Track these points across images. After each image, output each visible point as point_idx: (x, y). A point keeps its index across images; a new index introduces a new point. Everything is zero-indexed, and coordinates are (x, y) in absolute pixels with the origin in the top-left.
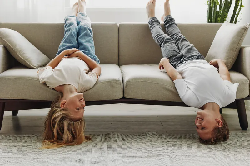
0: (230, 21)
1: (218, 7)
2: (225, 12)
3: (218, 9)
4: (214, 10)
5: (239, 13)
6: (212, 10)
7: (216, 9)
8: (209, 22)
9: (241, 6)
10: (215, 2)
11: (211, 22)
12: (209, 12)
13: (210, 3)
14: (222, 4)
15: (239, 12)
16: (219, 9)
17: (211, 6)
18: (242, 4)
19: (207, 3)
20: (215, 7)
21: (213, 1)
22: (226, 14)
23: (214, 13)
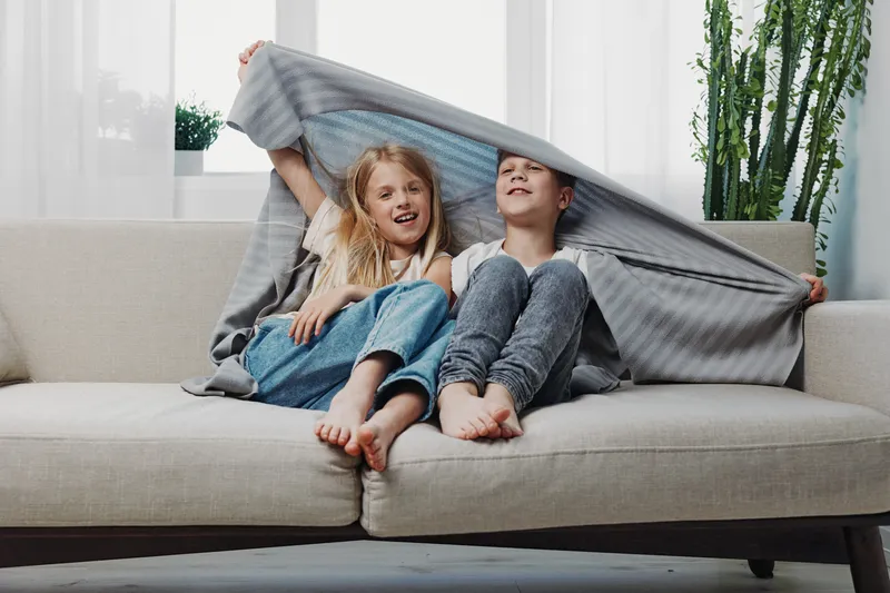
1: (744, 164)
2: (775, 182)
3: (744, 176)
4: (730, 178)
5: (824, 189)
6: (722, 179)
7: (739, 175)
8: (712, 219)
9: (834, 163)
10: (734, 147)
11: (720, 218)
12: (713, 186)
13: (716, 153)
14: (760, 151)
15: (826, 185)
16: (748, 176)
17: (718, 161)
18: (838, 156)
19: (702, 155)
20: (735, 166)
21: (726, 142)
22: (776, 188)
23: (729, 188)
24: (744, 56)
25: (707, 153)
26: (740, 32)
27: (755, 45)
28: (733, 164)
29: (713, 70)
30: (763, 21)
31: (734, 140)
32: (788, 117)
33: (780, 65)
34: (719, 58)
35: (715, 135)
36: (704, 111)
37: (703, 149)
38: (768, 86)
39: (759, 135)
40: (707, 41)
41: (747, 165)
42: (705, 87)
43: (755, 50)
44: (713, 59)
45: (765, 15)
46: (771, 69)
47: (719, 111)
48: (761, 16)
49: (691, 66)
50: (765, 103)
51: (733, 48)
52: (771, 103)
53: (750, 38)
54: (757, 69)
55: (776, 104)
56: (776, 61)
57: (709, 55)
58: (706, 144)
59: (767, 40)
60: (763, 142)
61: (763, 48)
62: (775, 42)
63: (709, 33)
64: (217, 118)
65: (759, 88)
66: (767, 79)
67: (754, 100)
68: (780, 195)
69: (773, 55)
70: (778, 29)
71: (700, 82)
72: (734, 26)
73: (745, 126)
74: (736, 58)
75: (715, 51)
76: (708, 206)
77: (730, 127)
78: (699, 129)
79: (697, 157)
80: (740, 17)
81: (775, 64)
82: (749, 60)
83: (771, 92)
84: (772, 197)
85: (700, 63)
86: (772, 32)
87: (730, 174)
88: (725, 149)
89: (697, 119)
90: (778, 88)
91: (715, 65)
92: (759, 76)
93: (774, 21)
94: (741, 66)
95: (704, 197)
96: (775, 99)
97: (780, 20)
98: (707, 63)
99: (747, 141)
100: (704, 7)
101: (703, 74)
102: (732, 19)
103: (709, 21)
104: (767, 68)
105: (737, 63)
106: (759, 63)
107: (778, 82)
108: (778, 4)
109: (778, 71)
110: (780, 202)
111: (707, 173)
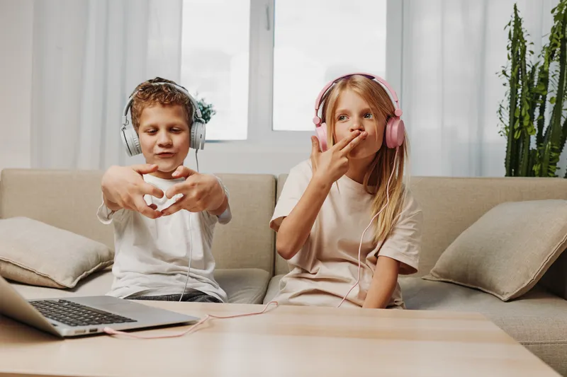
0: (564, 175)
1: (533, 138)
2: (553, 150)
3: (533, 146)
4: (523, 147)
6: (518, 148)
7: (529, 145)
8: (511, 175)
10: (526, 127)
11: (516, 175)
12: (511, 152)
13: (513, 131)
14: (544, 132)
16: (536, 146)
17: (515, 136)
19: (505, 132)
20: (526, 140)
21: (521, 124)
22: (554, 154)
23: (523, 154)
24: (534, 68)
25: (508, 130)
26: (532, 52)
27: (542, 61)
28: (525, 138)
29: (512, 77)
30: (548, 45)
31: (526, 123)
32: (564, 108)
33: (558, 74)
34: (516, 69)
35: (513, 120)
36: (506, 104)
37: (506, 128)
38: (550, 88)
39: (543, 119)
40: (509, 59)
41: (536, 139)
42: (508, 88)
43: (542, 64)
44: (513, 70)
45: (549, 42)
46: (553, 76)
47: (517, 103)
48: (546, 42)
49: (498, 75)
50: (548, 98)
51: (527, 63)
52: (552, 98)
53: (539, 57)
54: (543, 76)
55: (555, 99)
56: (556, 71)
57: (511, 68)
58: (508, 125)
59: (551, 57)
60: (547, 124)
61: (547, 62)
62: (556, 59)
63: (510, 53)
64: (210, 109)
65: (543, 88)
66: (550, 83)
67: (541, 97)
68: (557, 158)
69: (554, 67)
70: (558, 49)
71: (504, 85)
72: (528, 49)
73: (535, 113)
74: (529, 69)
75: (514, 65)
76: (508, 165)
77: (523, 114)
78: (503, 116)
79: (502, 133)
80: (532, 43)
81: (555, 73)
82: (538, 70)
83: (552, 91)
84: (551, 160)
85: (504, 73)
86: (554, 52)
87: (523, 145)
88: (520, 128)
89: (502, 109)
90: (557, 89)
91: (514, 74)
92: (544, 81)
93: (555, 45)
94: (532, 74)
95: (506, 159)
96: (555, 96)
97: (559, 44)
98: (509, 73)
99: (535, 123)
100: (508, 36)
101: (506, 80)
102: (526, 44)
103: (510, 46)
104: (550, 75)
105: (529, 72)
106: (544, 72)
107: (557, 85)
108: (558, 34)
109: (557, 78)
110: (557, 164)
111: (508, 144)
